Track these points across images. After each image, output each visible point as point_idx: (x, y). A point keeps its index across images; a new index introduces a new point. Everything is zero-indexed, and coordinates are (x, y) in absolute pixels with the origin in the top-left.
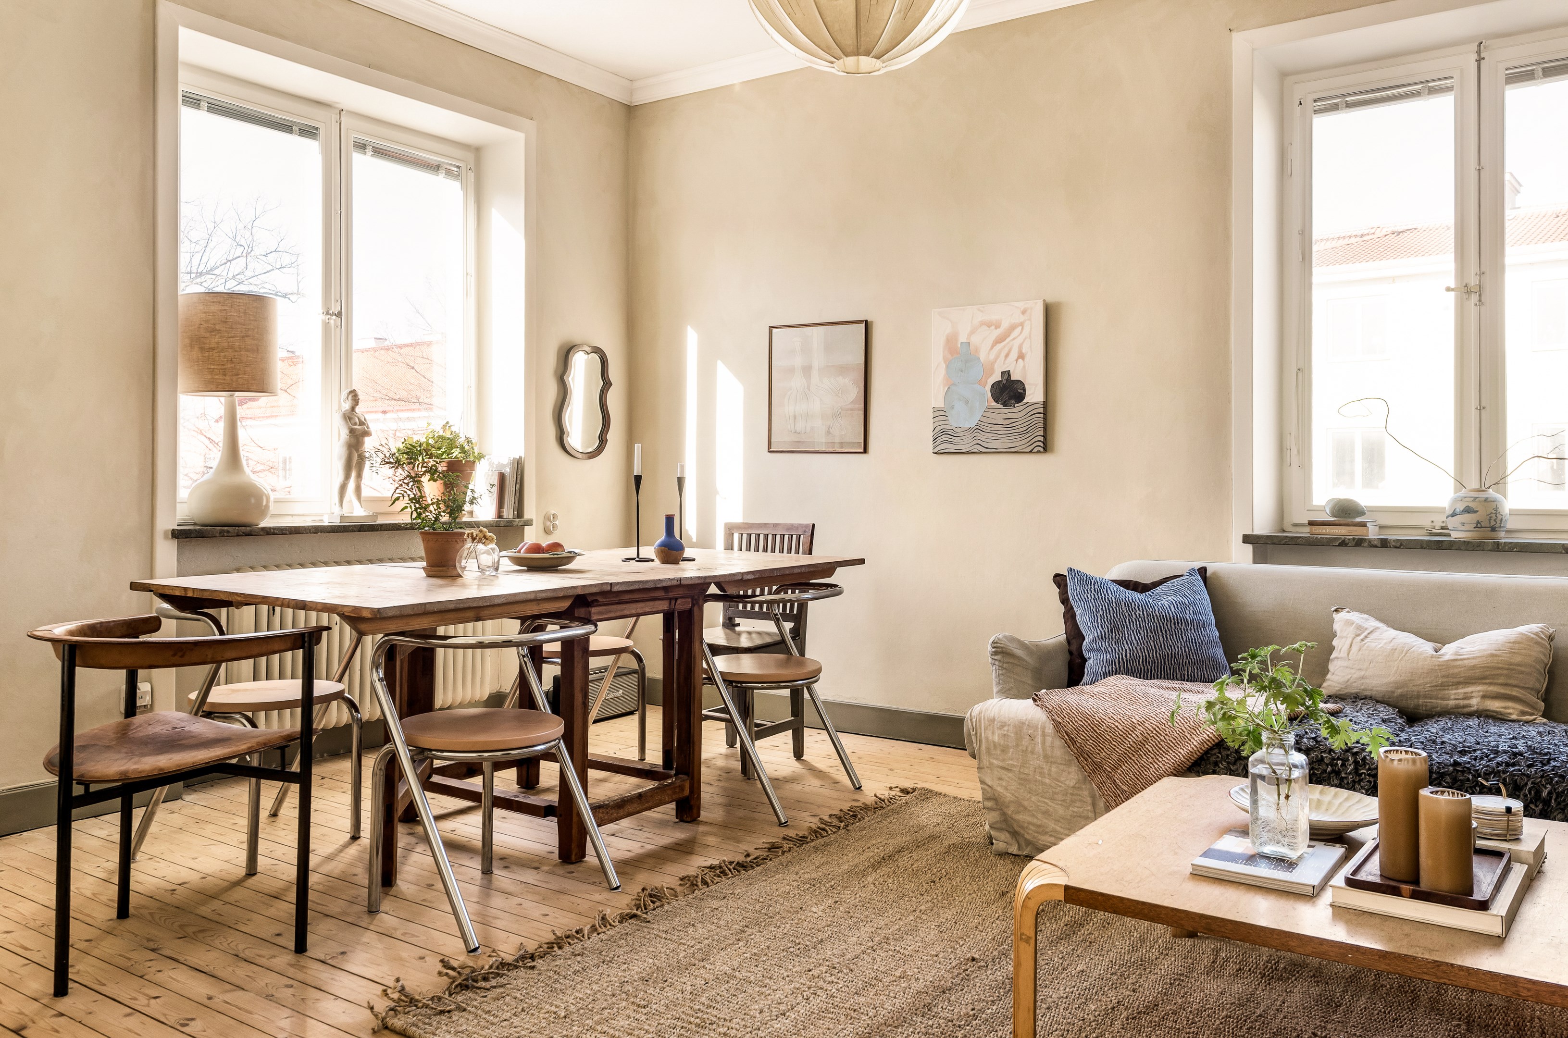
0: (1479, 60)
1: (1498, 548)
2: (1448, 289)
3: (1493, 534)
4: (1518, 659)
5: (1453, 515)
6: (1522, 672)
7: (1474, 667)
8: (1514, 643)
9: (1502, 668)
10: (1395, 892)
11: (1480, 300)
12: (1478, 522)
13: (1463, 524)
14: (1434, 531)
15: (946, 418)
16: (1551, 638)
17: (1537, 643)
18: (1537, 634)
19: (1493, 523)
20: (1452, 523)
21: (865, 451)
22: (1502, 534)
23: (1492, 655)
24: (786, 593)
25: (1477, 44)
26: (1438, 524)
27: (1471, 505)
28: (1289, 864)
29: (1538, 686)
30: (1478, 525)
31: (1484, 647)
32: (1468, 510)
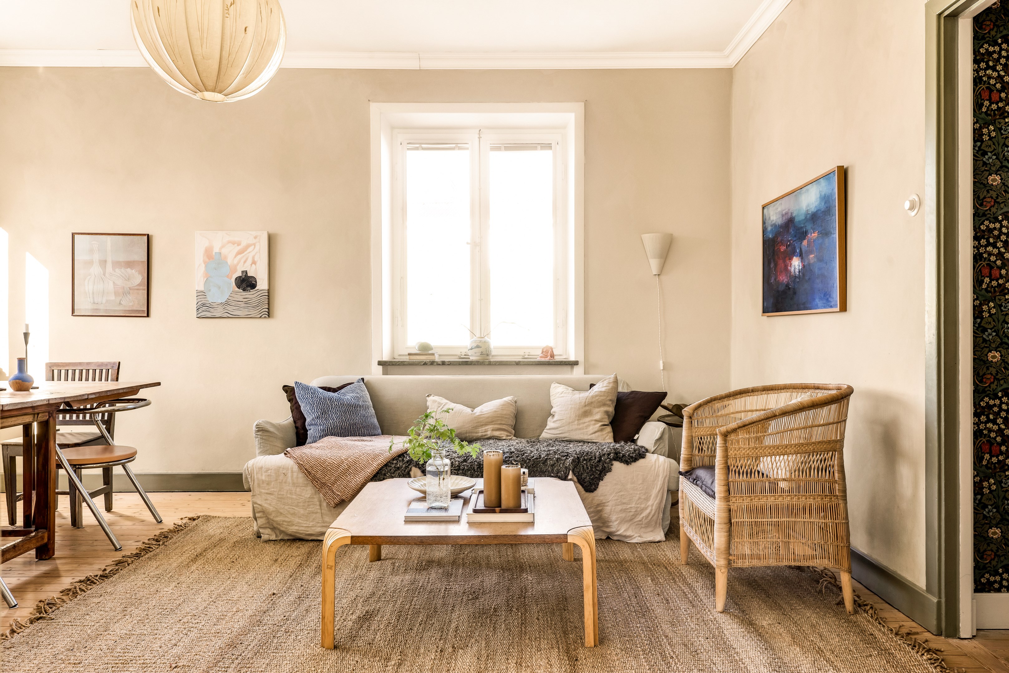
0: (479, 138)
1: (490, 364)
2: (468, 243)
3: (488, 358)
4: (505, 412)
5: (471, 349)
6: (506, 418)
7: (488, 418)
8: (503, 405)
9: (499, 417)
10: (494, 512)
11: (480, 250)
12: (482, 352)
13: (476, 353)
14: (462, 356)
15: (205, 297)
16: (516, 402)
17: (511, 405)
18: (511, 401)
19: (487, 352)
20: (470, 353)
21: (148, 316)
22: (491, 357)
23: (495, 411)
24: (105, 406)
25: (479, 130)
26: (463, 354)
27: (479, 344)
28: (446, 509)
29: (512, 423)
30: (482, 354)
31: (492, 408)
32: (478, 347)
